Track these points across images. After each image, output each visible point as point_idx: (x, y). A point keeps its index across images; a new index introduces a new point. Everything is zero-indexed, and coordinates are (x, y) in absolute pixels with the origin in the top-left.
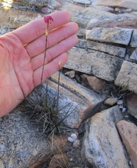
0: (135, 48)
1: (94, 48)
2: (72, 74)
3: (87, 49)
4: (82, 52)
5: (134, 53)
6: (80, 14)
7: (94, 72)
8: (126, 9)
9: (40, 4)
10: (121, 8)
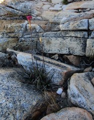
0: (93, 30)
1: (67, 35)
2: (56, 57)
3: (63, 37)
4: (60, 40)
5: (92, 33)
6: (55, 16)
7: (71, 52)
8: (86, 9)
9: (25, 14)
10: (82, 9)
